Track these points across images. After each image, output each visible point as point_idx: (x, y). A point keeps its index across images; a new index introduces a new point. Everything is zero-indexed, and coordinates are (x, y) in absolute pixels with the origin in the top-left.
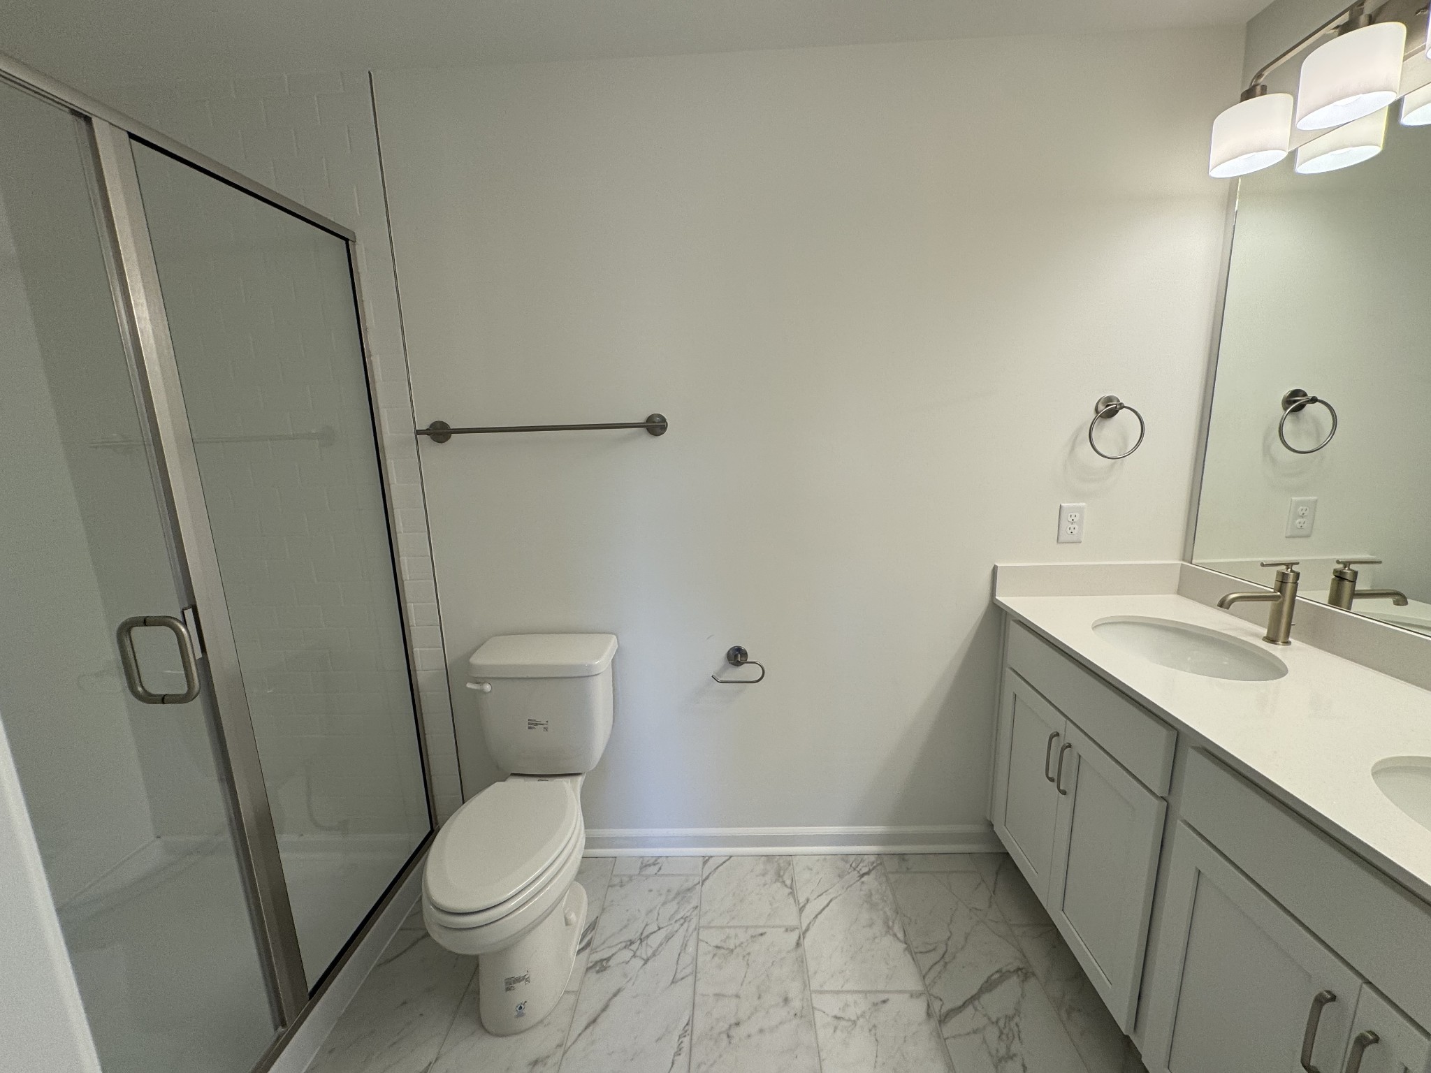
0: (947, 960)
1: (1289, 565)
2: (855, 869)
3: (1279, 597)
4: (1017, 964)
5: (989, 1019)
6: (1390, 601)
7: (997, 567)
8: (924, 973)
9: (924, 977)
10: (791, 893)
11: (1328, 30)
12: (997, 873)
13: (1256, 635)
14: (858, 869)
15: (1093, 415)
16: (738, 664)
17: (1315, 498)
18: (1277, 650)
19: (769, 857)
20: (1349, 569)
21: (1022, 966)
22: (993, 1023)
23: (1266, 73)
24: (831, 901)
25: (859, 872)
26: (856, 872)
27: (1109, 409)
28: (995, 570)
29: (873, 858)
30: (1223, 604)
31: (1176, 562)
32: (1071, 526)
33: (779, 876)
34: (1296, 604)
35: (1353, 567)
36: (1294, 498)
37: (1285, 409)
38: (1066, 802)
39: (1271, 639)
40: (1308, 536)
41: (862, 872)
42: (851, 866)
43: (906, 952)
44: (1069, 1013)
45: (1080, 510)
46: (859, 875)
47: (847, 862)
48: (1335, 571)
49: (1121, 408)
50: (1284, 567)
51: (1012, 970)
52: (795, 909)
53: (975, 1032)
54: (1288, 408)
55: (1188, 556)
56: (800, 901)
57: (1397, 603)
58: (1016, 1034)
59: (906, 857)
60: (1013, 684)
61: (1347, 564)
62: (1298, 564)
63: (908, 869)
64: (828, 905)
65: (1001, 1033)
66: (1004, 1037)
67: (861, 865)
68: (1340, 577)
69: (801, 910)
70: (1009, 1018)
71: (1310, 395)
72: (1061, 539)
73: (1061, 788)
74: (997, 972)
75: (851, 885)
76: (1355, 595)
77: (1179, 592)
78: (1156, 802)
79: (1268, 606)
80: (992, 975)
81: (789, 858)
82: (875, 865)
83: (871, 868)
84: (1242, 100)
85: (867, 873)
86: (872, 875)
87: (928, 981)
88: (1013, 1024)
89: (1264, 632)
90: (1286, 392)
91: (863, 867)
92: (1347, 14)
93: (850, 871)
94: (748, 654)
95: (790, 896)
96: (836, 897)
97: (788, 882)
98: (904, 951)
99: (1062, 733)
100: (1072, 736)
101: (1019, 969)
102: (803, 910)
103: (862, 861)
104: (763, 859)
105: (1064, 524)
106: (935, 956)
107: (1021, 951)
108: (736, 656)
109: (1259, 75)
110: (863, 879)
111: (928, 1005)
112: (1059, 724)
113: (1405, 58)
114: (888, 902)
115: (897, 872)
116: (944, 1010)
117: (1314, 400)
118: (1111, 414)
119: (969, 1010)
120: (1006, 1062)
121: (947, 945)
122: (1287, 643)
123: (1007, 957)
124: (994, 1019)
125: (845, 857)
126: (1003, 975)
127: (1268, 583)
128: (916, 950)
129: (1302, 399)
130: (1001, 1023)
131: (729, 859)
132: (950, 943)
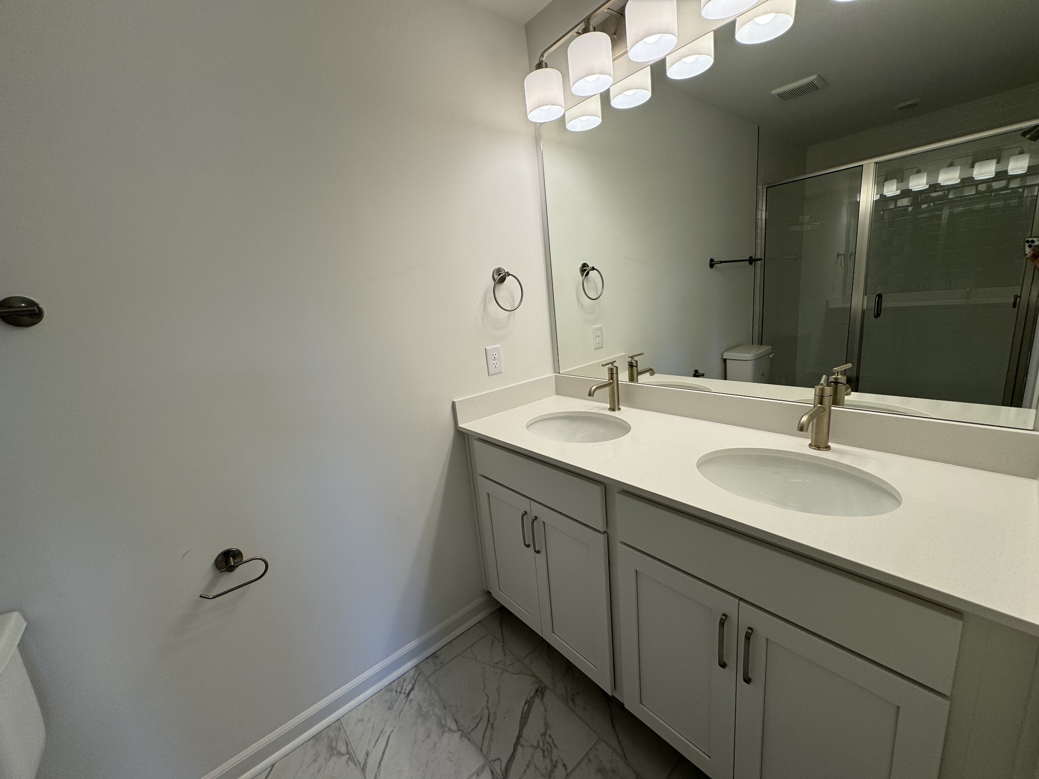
0: (492, 722)
1: (612, 363)
2: (401, 693)
3: (612, 383)
4: (534, 688)
5: (533, 747)
6: (648, 374)
7: (455, 402)
8: (480, 747)
9: (481, 750)
10: (349, 758)
11: (573, 33)
12: (501, 625)
13: (604, 409)
14: (403, 691)
15: (492, 283)
16: (231, 569)
17: (601, 325)
18: (616, 414)
19: (316, 737)
20: (634, 360)
21: (537, 687)
22: (536, 748)
23: (545, 55)
24: (389, 737)
25: (405, 693)
26: (402, 695)
27: (500, 277)
28: (454, 404)
29: (412, 673)
30: (591, 394)
31: (552, 375)
32: (494, 362)
33: (333, 750)
34: (619, 385)
35: (635, 358)
36: (594, 327)
37: (582, 275)
38: (541, 558)
39: (612, 409)
40: (602, 347)
41: (407, 692)
42: (396, 692)
43: (463, 738)
44: (573, 700)
45: (497, 349)
46: (405, 695)
47: (392, 691)
48: (629, 362)
49: (508, 276)
50: (611, 365)
51: (533, 695)
52: (357, 773)
53: (528, 766)
54: (583, 275)
55: (557, 371)
56: (360, 761)
57: (651, 375)
58: (552, 745)
59: (438, 653)
60: (484, 486)
61: (632, 357)
62: (615, 361)
63: (441, 663)
64: (387, 746)
65: (544, 752)
66: (546, 753)
67: (405, 685)
68: (631, 365)
69: (363, 770)
70: (544, 735)
71: (591, 266)
72: (490, 373)
73: (537, 550)
74: (525, 704)
75: (402, 709)
76: (639, 373)
77: (557, 393)
78: (601, 536)
79: (607, 390)
80: (523, 709)
81: (337, 724)
82: (415, 677)
83: (413, 682)
84: (536, 69)
85: (412, 689)
86: (416, 688)
87: (485, 751)
88: (547, 736)
89: (608, 406)
90: (580, 265)
91: (407, 686)
92: (583, 23)
93: (397, 697)
94: (243, 553)
95: (349, 762)
96: (392, 731)
97: (343, 749)
98: (461, 738)
99: (528, 510)
100: (537, 510)
101: (537, 690)
102: (365, 770)
103: (404, 680)
104: (311, 743)
105: (491, 362)
106: (483, 724)
107: (534, 675)
108: (227, 562)
109: (542, 55)
110: (410, 697)
111: (492, 772)
112: (525, 505)
113: (614, 60)
114: (436, 704)
115: (435, 671)
116: (504, 766)
117: (593, 269)
118: (502, 280)
119: (519, 748)
120: (554, 772)
121: (488, 708)
122: (619, 409)
123: (527, 687)
124: (536, 745)
125: (388, 688)
126: (529, 703)
127: (606, 378)
128: (468, 731)
129: (588, 269)
130: (541, 745)
131: (271, 770)
132: (489, 706)
